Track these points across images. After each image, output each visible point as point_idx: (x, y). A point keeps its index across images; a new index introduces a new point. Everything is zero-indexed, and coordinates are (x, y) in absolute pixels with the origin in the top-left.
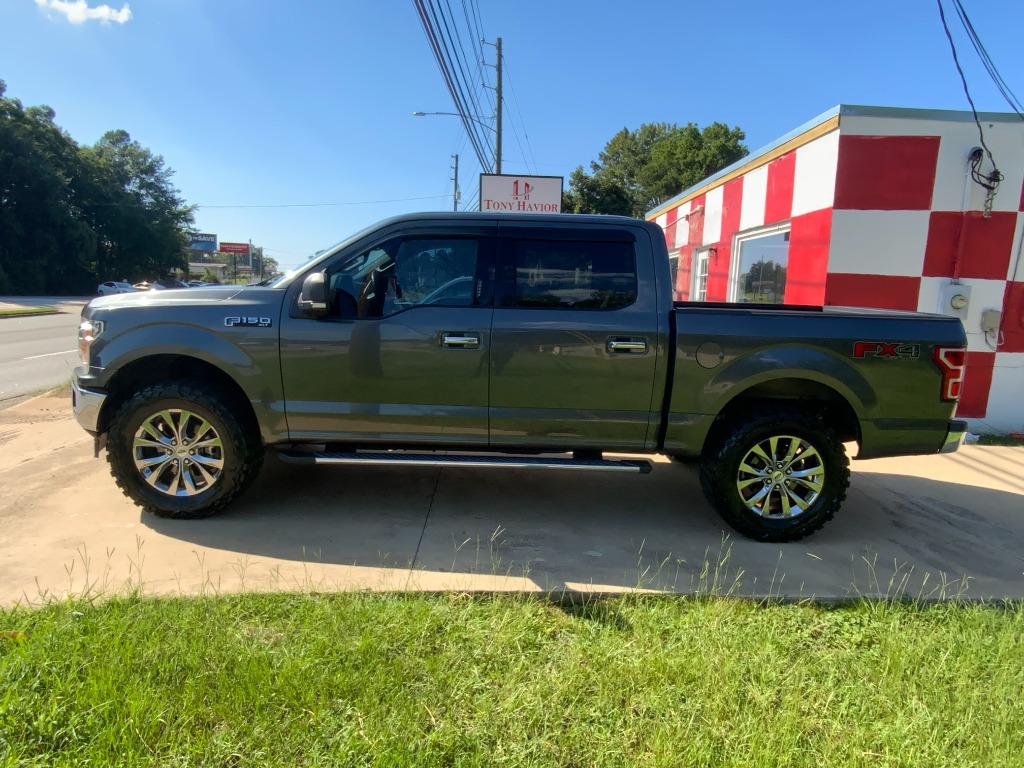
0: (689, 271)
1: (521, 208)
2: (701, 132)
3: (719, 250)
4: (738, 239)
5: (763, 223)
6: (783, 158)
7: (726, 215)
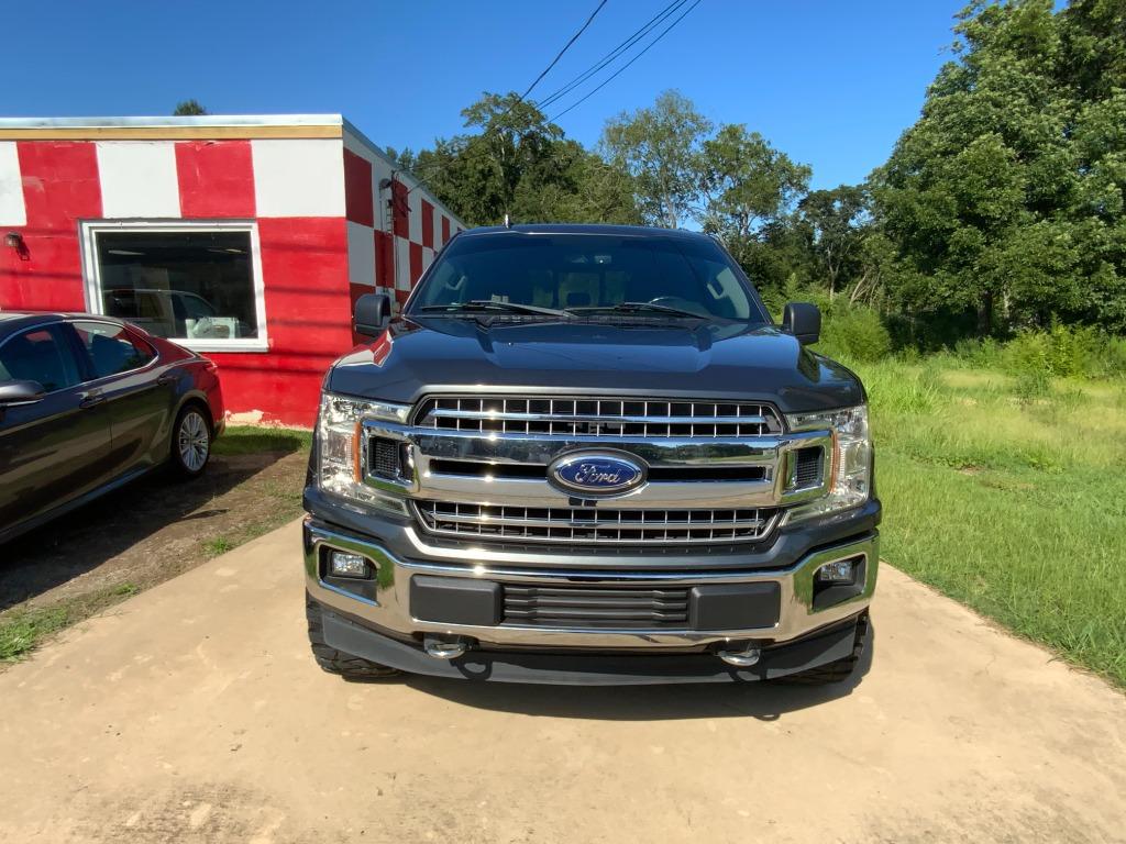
3: (27, 238)
4: (91, 228)
5: (178, 215)
6: (216, 143)
7: (41, 187)
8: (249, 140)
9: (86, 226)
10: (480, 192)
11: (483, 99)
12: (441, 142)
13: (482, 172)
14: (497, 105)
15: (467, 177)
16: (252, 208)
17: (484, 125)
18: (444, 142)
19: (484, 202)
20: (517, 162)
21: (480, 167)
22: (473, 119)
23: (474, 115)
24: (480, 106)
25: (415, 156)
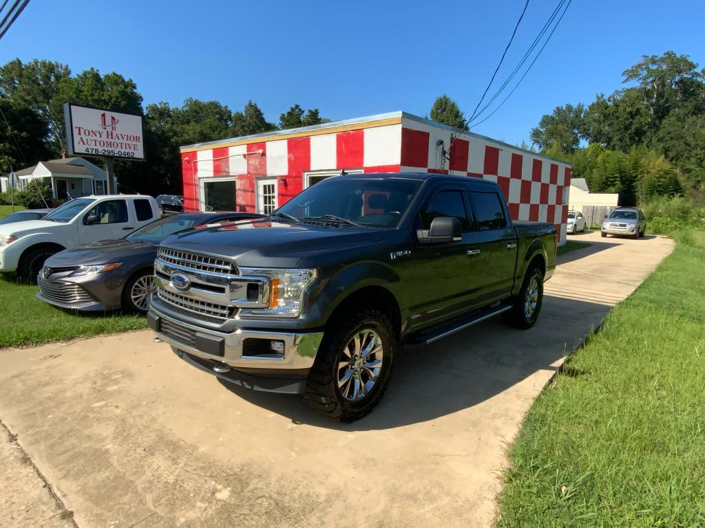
0: (253, 192)
1: (110, 136)
2: (102, 77)
3: (288, 180)
4: (307, 175)
5: (335, 168)
6: (351, 132)
7: (293, 159)
8: (363, 129)
9: (306, 174)
10: (626, 128)
11: (642, 61)
12: (600, 96)
13: (630, 113)
14: (654, 62)
15: (618, 118)
16: (362, 162)
17: (640, 79)
18: (602, 96)
19: (629, 134)
20: (667, 101)
21: (629, 109)
22: (630, 77)
23: (632, 74)
24: (639, 66)
25: (586, 108)
